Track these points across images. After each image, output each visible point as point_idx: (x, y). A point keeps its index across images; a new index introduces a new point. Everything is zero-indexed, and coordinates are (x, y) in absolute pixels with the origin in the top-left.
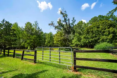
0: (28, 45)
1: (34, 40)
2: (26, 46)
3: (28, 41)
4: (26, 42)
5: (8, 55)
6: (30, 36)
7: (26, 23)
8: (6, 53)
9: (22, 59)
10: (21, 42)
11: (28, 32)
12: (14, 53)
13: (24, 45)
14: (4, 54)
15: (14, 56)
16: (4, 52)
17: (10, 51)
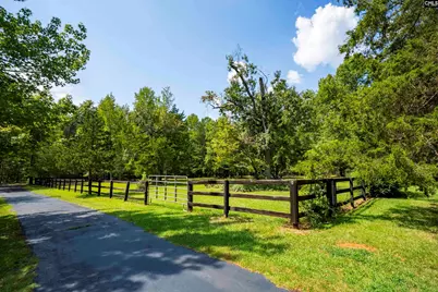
0: (142, 167)
1: (159, 152)
2: (137, 172)
3: (144, 157)
4: (136, 159)
5: (99, 194)
6: (147, 139)
7: (138, 92)
8: (93, 189)
9: (126, 200)
10: (124, 159)
11: (143, 126)
12: (112, 188)
13: (133, 168)
14: (90, 191)
15: (111, 195)
16: (90, 186)
17: (102, 184)
